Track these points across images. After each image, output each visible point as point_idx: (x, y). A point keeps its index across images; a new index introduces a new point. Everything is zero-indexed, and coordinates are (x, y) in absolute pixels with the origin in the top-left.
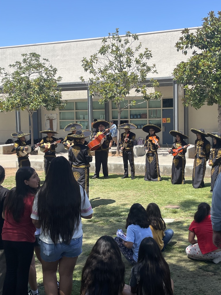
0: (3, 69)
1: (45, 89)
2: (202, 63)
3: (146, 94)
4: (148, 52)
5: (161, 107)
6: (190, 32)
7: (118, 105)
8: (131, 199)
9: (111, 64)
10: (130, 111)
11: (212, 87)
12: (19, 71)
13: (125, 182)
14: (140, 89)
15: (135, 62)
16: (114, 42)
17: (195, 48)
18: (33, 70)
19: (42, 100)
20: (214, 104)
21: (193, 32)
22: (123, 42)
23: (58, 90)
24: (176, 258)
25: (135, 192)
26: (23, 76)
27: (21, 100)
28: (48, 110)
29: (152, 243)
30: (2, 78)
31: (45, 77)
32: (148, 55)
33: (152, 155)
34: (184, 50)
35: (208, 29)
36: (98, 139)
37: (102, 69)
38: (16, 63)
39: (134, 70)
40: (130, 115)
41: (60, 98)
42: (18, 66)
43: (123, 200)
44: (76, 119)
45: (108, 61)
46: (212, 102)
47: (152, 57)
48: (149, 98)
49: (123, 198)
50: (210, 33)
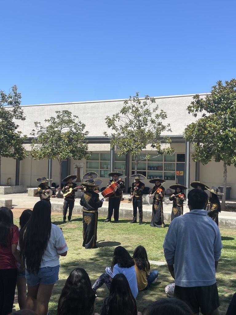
0: (39, 123)
1: (73, 142)
2: (209, 125)
3: (160, 149)
4: (164, 113)
5: (175, 161)
6: (201, 97)
7: (136, 157)
8: (133, 242)
9: (131, 122)
10: (148, 163)
11: (218, 145)
12: (53, 125)
13: (132, 227)
14: (155, 144)
15: (151, 122)
16: (135, 104)
17: (204, 111)
18: (64, 125)
19: (70, 151)
20: (221, 161)
21: (203, 97)
22: (142, 104)
23: (84, 143)
24: (156, 296)
25: (139, 236)
26: (56, 129)
27: (53, 150)
28: (75, 159)
29: (122, 279)
30: (38, 131)
31: (75, 131)
32: (164, 116)
33: (157, 203)
34: (194, 112)
35: (215, 96)
36: (112, 187)
37: (123, 126)
38: (51, 118)
39: (151, 128)
40: (148, 167)
41: (87, 149)
42: (52, 121)
43: (126, 242)
44: (101, 168)
45: (129, 119)
46: (219, 159)
47: (167, 117)
48: (163, 153)
49: (127, 241)
50: (217, 99)
